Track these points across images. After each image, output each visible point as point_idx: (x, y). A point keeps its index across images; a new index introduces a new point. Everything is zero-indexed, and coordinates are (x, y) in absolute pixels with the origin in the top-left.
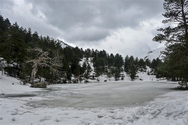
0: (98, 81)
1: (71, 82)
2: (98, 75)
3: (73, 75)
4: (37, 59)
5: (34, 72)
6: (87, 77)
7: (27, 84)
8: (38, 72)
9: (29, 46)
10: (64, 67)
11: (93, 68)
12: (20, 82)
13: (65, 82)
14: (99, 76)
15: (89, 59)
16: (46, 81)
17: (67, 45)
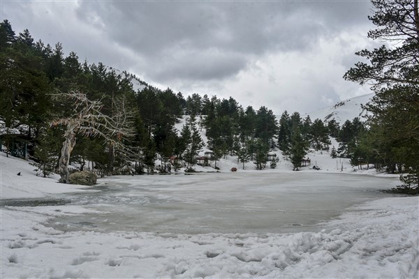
0: (216, 170)
1: (155, 171)
2: (216, 156)
3: (159, 156)
4: (75, 117)
5: (68, 147)
6: (191, 159)
7: (51, 175)
8: (77, 148)
9: (56, 85)
10: (137, 136)
11: (205, 139)
12: (36, 170)
13: (139, 172)
14: (220, 157)
15: (198, 119)
16: (96, 168)
17: (146, 85)
